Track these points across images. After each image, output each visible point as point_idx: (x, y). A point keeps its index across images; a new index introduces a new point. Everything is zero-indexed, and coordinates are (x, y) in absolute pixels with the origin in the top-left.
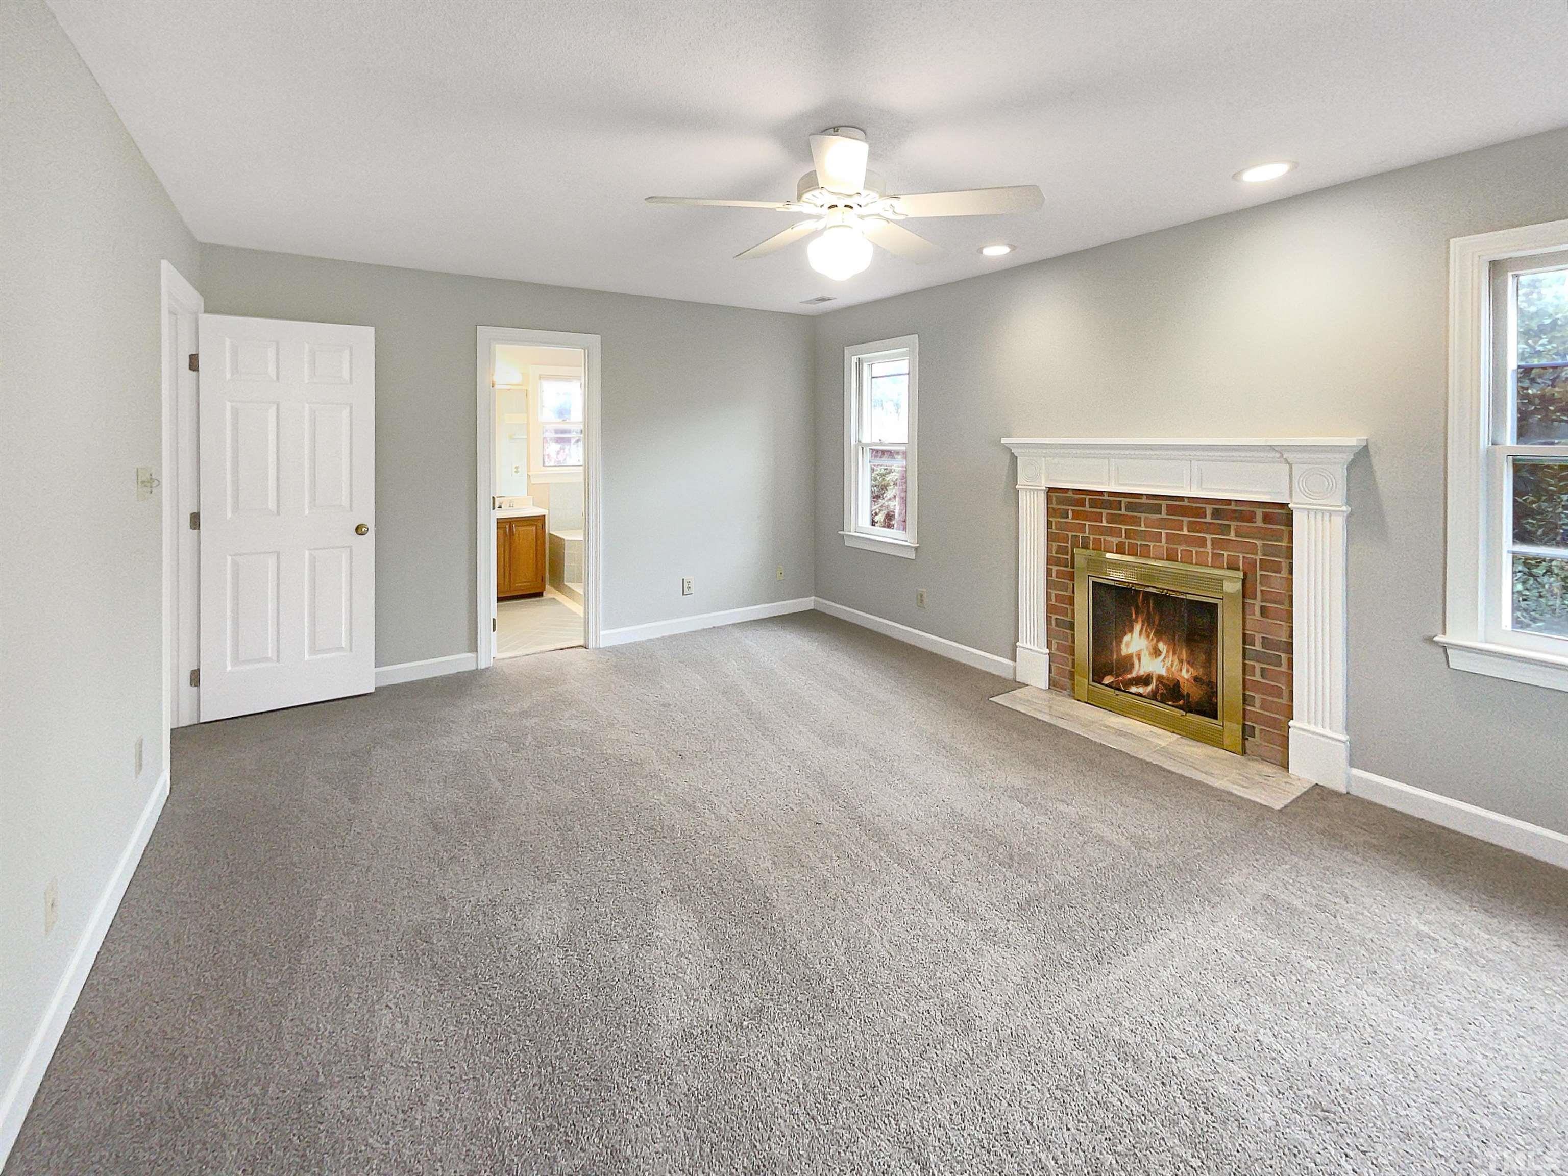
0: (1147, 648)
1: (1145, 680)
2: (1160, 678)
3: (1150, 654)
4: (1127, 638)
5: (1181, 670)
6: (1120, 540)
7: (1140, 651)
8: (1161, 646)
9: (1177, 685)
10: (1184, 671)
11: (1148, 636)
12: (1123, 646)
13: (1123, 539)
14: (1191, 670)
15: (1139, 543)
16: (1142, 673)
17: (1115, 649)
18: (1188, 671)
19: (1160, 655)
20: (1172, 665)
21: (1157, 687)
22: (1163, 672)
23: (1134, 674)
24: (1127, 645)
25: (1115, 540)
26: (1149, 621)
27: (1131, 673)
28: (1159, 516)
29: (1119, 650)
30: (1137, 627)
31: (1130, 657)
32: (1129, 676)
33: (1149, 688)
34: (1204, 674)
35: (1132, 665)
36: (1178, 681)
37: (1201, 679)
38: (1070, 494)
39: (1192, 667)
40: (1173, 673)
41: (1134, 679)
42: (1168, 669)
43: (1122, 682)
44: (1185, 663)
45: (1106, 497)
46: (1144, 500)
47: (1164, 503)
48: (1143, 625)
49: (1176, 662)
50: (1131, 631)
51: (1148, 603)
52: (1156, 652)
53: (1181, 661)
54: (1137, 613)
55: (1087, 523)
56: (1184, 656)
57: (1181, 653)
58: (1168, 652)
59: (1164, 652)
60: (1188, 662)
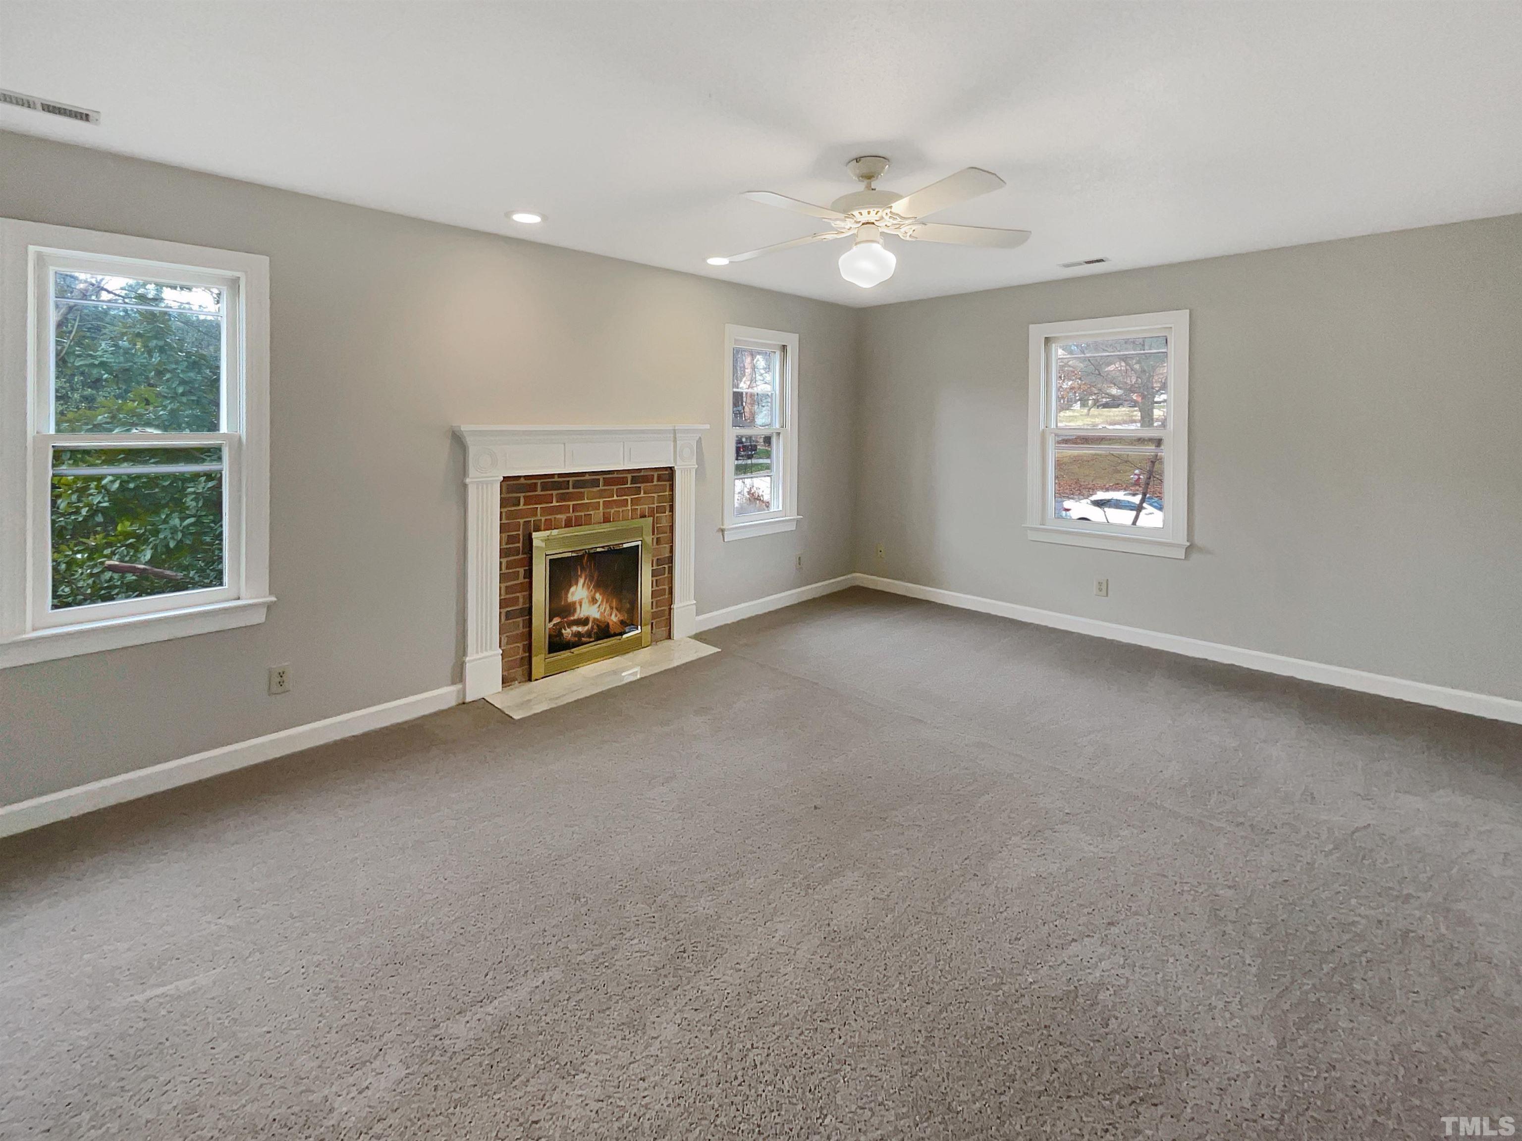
0: (587, 597)
1: (584, 622)
2: (595, 620)
3: (589, 602)
4: (573, 589)
5: (611, 615)
6: (568, 515)
7: (582, 599)
8: (598, 596)
9: (608, 625)
10: (613, 616)
11: (589, 588)
12: (570, 595)
13: (571, 514)
14: (619, 615)
15: (583, 514)
16: (582, 616)
17: (563, 596)
18: (616, 616)
19: (596, 603)
20: (605, 610)
21: (592, 627)
22: (597, 616)
23: (576, 617)
24: (573, 594)
25: (563, 517)
26: (591, 578)
27: (574, 616)
28: (598, 488)
29: (567, 597)
30: (581, 581)
31: (574, 603)
32: (572, 618)
33: (586, 628)
34: (628, 619)
35: (575, 610)
36: (608, 623)
37: (625, 622)
38: (522, 481)
39: (620, 613)
40: (605, 617)
41: (574, 620)
42: (602, 614)
43: (566, 622)
44: (614, 609)
45: (556, 479)
46: (587, 477)
47: (601, 477)
48: (585, 579)
49: (608, 608)
50: (577, 584)
51: (591, 564)
52: (594, 601)
53: (611, 608)
54: (581, 571)
55: (539, 506)
56: (614, 605)
57: (612, 601)
58: (602, 601)
59: (600, 601)
60: (617, 609)
